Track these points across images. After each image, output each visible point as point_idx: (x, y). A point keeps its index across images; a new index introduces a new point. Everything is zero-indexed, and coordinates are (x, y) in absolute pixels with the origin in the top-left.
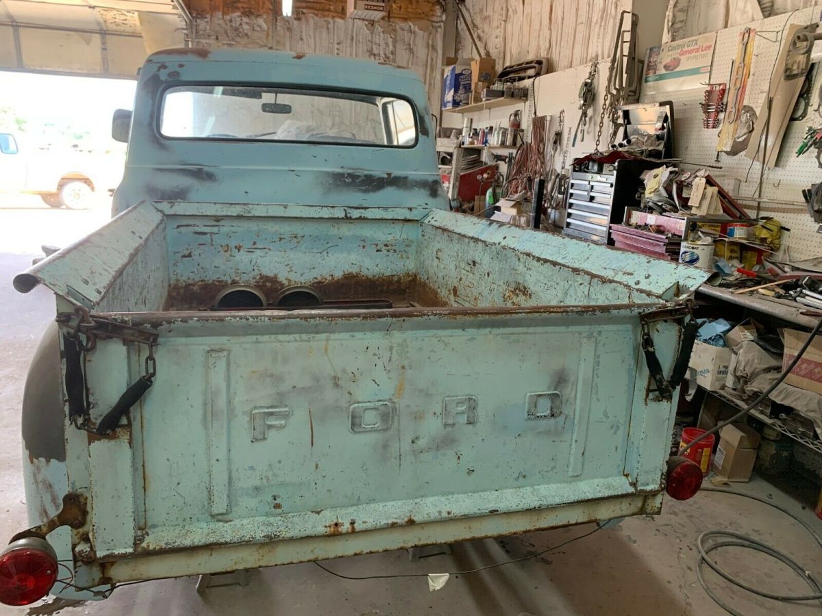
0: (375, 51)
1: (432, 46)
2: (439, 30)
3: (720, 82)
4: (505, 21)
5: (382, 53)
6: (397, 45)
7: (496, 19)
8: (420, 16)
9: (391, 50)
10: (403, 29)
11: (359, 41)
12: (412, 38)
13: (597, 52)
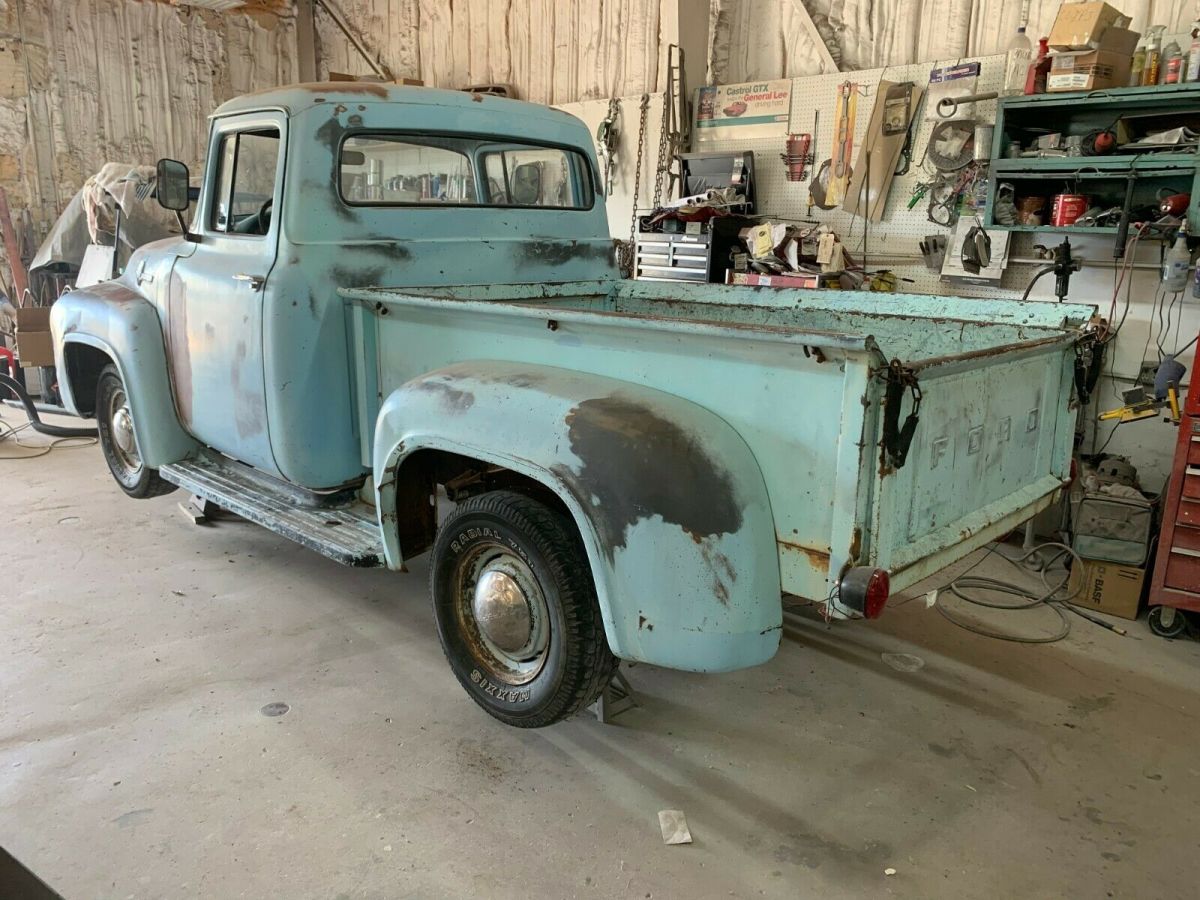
0: (196, 54)
1: (283, 52)
2: (289, 28)
3: (802, 133)
4: (417, 28)
5: (207, 58)
6: (230, 47)
7: (397, 23)
8: (259, 6)
9: (221, 55)
10: (236, 24)
11: (169, 38)
12: (251, 39)
13: (596, 83)
